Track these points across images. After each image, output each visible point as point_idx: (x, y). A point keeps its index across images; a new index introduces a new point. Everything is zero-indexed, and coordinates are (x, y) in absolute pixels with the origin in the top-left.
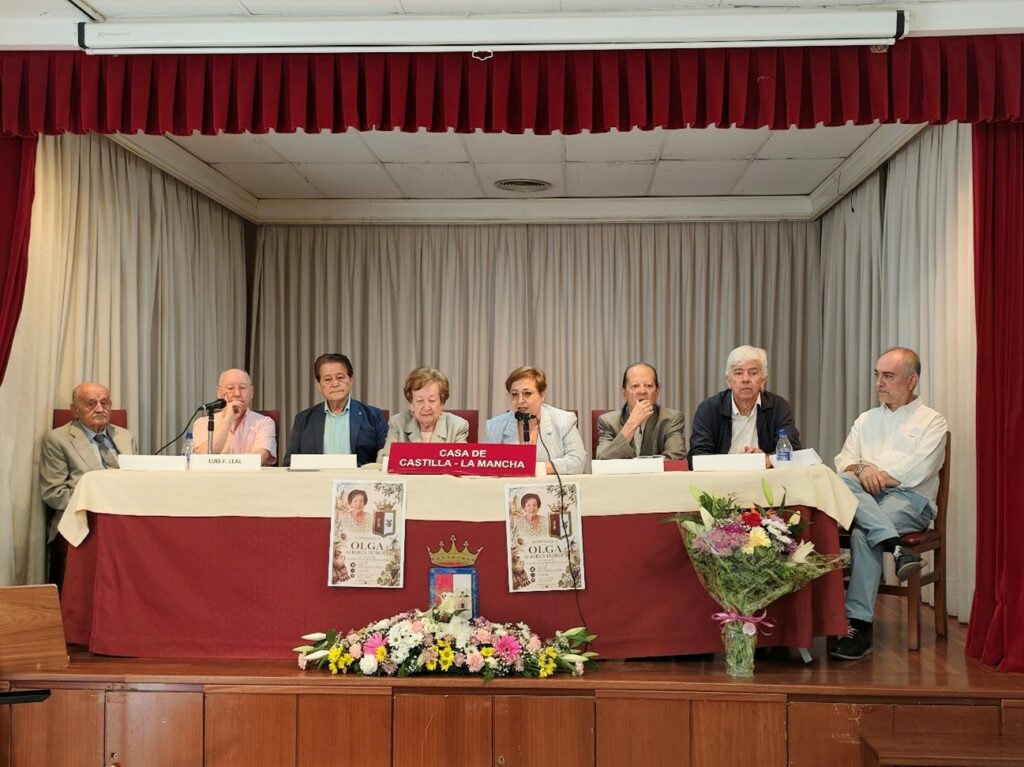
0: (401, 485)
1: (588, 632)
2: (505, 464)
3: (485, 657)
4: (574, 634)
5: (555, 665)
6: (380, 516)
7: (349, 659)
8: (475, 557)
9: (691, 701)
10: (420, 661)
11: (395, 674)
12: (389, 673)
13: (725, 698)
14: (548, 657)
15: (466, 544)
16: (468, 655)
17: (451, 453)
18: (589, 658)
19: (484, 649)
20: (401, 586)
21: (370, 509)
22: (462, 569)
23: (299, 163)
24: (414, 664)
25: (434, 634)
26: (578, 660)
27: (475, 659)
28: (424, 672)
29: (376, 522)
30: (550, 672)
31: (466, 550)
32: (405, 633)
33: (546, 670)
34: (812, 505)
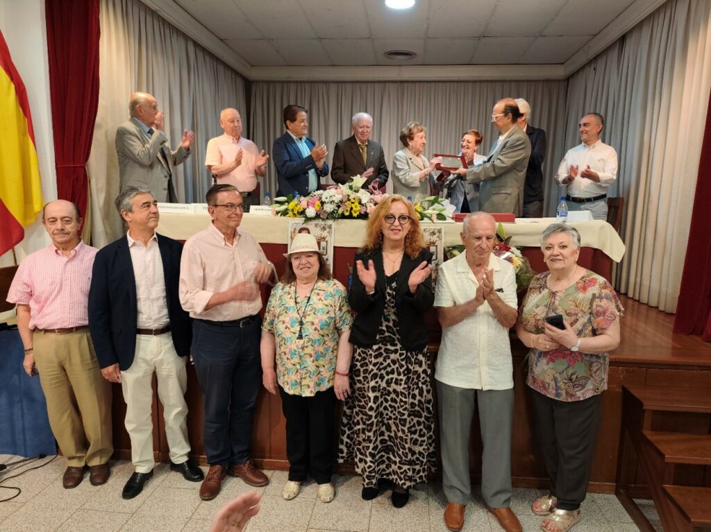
7: (299, 208)
10: (340, 211)
16: (368, 208)
23: (273, 39)
25: (349, 196)
34: (596, 246)
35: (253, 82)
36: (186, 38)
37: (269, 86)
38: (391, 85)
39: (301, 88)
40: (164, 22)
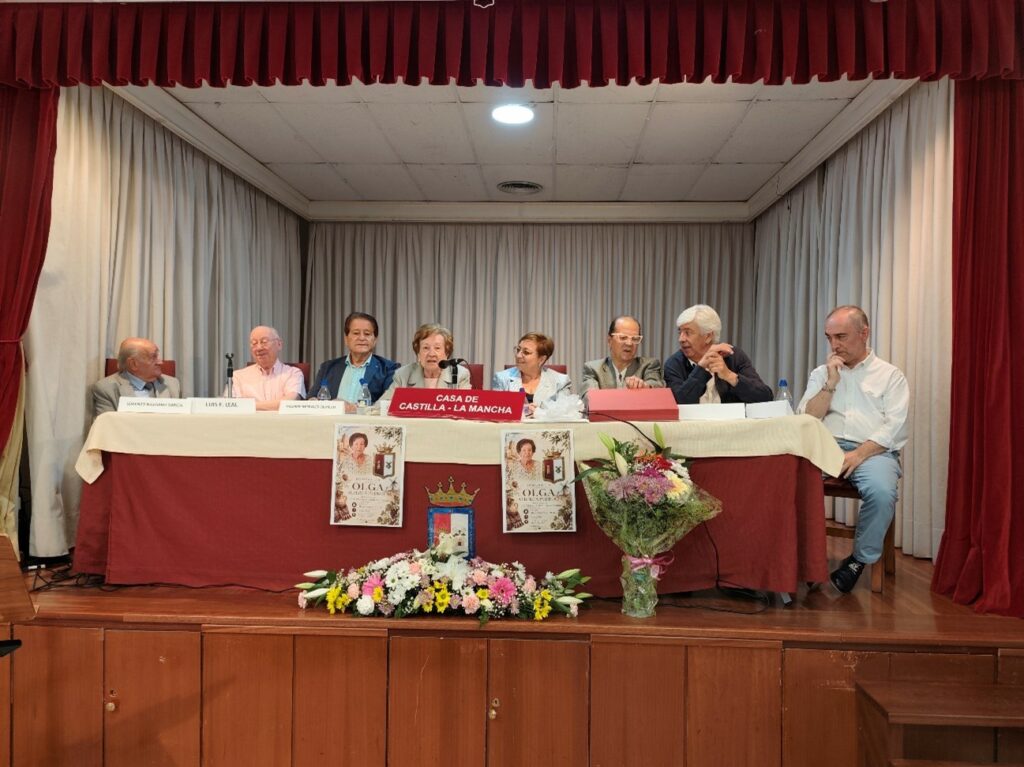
0: (401, 429)
1: (582, 574)
2: (495, 409)
3: (480, 599)
4: (568, 576)
5: (550, 608)
6: (380, 458)
7: (346, 599)
8: (472, 498)
9: (686, 647)
10: (416, 603)
11: (392, 615)
12: (386, 613)
13: (721, 645)
14: (543, 599)
15: (464, 485)
16: (465, 596)
17: (447, 398)
18: (583, 599)
19: (480, 591)
20: (400, 525)
21: (371, 451)
22: (459, 509)
23: (337, 164)
24: (411, 606)
25: (431, 576)
26: (572, 602)
27: (471, 601)
28: (420, 613)
29: (376, 465)
30: (545, 615)
31: (463, 491)
32: (402, 573)
33: (541, 613)
34: (800, 454)
35: (313, 222)
36: (208, 160)
37: (335, 230)
38: (510, 228)
39: (382, 231)
40: (172, 136)
